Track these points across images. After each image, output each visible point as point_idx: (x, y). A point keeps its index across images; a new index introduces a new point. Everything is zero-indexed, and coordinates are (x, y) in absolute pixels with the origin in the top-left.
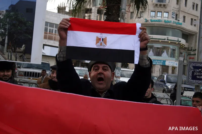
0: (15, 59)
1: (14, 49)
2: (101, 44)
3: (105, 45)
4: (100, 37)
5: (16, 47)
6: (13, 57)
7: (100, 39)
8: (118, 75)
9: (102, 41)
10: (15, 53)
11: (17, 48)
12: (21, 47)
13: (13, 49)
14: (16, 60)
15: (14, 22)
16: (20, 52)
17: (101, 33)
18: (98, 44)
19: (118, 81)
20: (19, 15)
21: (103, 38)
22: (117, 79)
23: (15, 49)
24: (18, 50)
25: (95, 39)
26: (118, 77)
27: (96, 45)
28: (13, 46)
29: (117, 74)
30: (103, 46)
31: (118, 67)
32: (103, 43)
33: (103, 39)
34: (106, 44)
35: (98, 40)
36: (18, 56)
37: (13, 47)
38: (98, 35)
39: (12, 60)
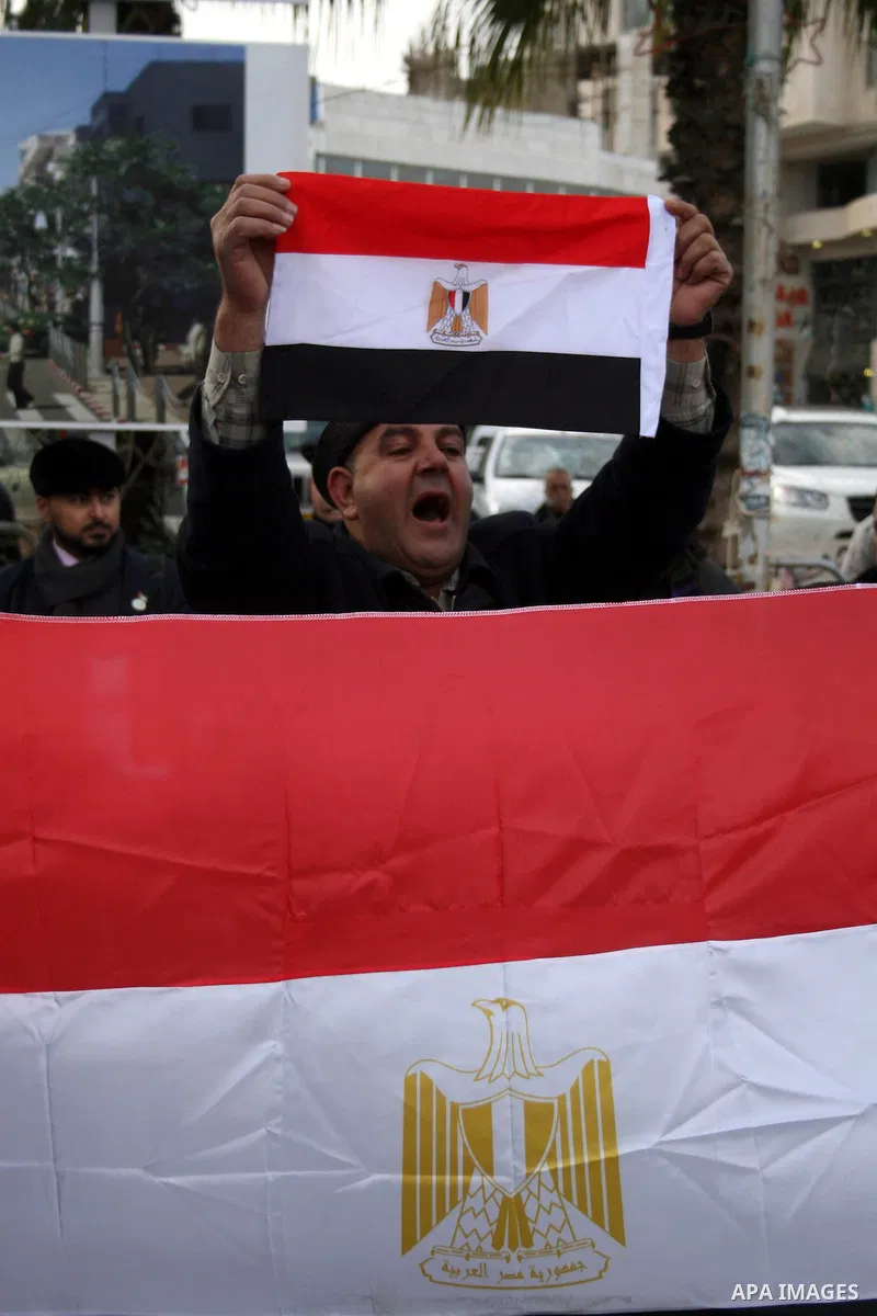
0: (153, 412)
1: (145, 354)
2: (457, 328)
3: (477, 328)
4: (449, 287)
5: (150, 341)
6: (144, 402)
7: (452, 295)
8: (756, 459)
9: (464, 305)
10: (151, 380)
11: (161, 347)
12: (183, 340)
13: (139, 352)
14: (161, 419)
15: (131, 196)
16: (181, 371)
17: (459, 262)
18: (438, 326)
19: (758, 497)
20: (156, 151)
21: (467, 289)
22: (751, 484)
23: (150, 354)
24: (165, 357)
25: (425, 293)
26: (757, 474)
27: (431, 333)
28: (135, 336)
29: (752, 455)
30: (469, 335)
31: (752, 416)
32: (468, 322)
33: (466, 296)
34: (483, 325)
35: (442, 299)
36: (170, 395)
37: (136, 344)
38: (444, 271)
39: (142, 421)
